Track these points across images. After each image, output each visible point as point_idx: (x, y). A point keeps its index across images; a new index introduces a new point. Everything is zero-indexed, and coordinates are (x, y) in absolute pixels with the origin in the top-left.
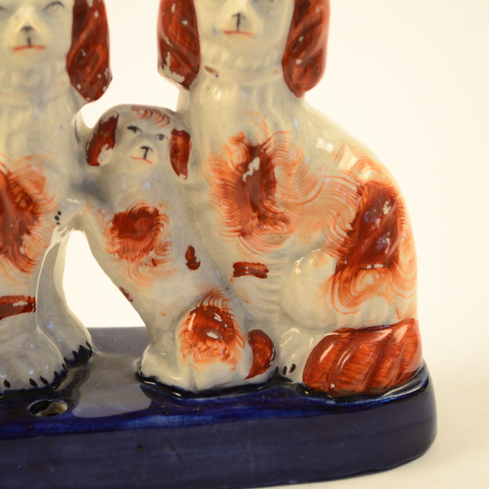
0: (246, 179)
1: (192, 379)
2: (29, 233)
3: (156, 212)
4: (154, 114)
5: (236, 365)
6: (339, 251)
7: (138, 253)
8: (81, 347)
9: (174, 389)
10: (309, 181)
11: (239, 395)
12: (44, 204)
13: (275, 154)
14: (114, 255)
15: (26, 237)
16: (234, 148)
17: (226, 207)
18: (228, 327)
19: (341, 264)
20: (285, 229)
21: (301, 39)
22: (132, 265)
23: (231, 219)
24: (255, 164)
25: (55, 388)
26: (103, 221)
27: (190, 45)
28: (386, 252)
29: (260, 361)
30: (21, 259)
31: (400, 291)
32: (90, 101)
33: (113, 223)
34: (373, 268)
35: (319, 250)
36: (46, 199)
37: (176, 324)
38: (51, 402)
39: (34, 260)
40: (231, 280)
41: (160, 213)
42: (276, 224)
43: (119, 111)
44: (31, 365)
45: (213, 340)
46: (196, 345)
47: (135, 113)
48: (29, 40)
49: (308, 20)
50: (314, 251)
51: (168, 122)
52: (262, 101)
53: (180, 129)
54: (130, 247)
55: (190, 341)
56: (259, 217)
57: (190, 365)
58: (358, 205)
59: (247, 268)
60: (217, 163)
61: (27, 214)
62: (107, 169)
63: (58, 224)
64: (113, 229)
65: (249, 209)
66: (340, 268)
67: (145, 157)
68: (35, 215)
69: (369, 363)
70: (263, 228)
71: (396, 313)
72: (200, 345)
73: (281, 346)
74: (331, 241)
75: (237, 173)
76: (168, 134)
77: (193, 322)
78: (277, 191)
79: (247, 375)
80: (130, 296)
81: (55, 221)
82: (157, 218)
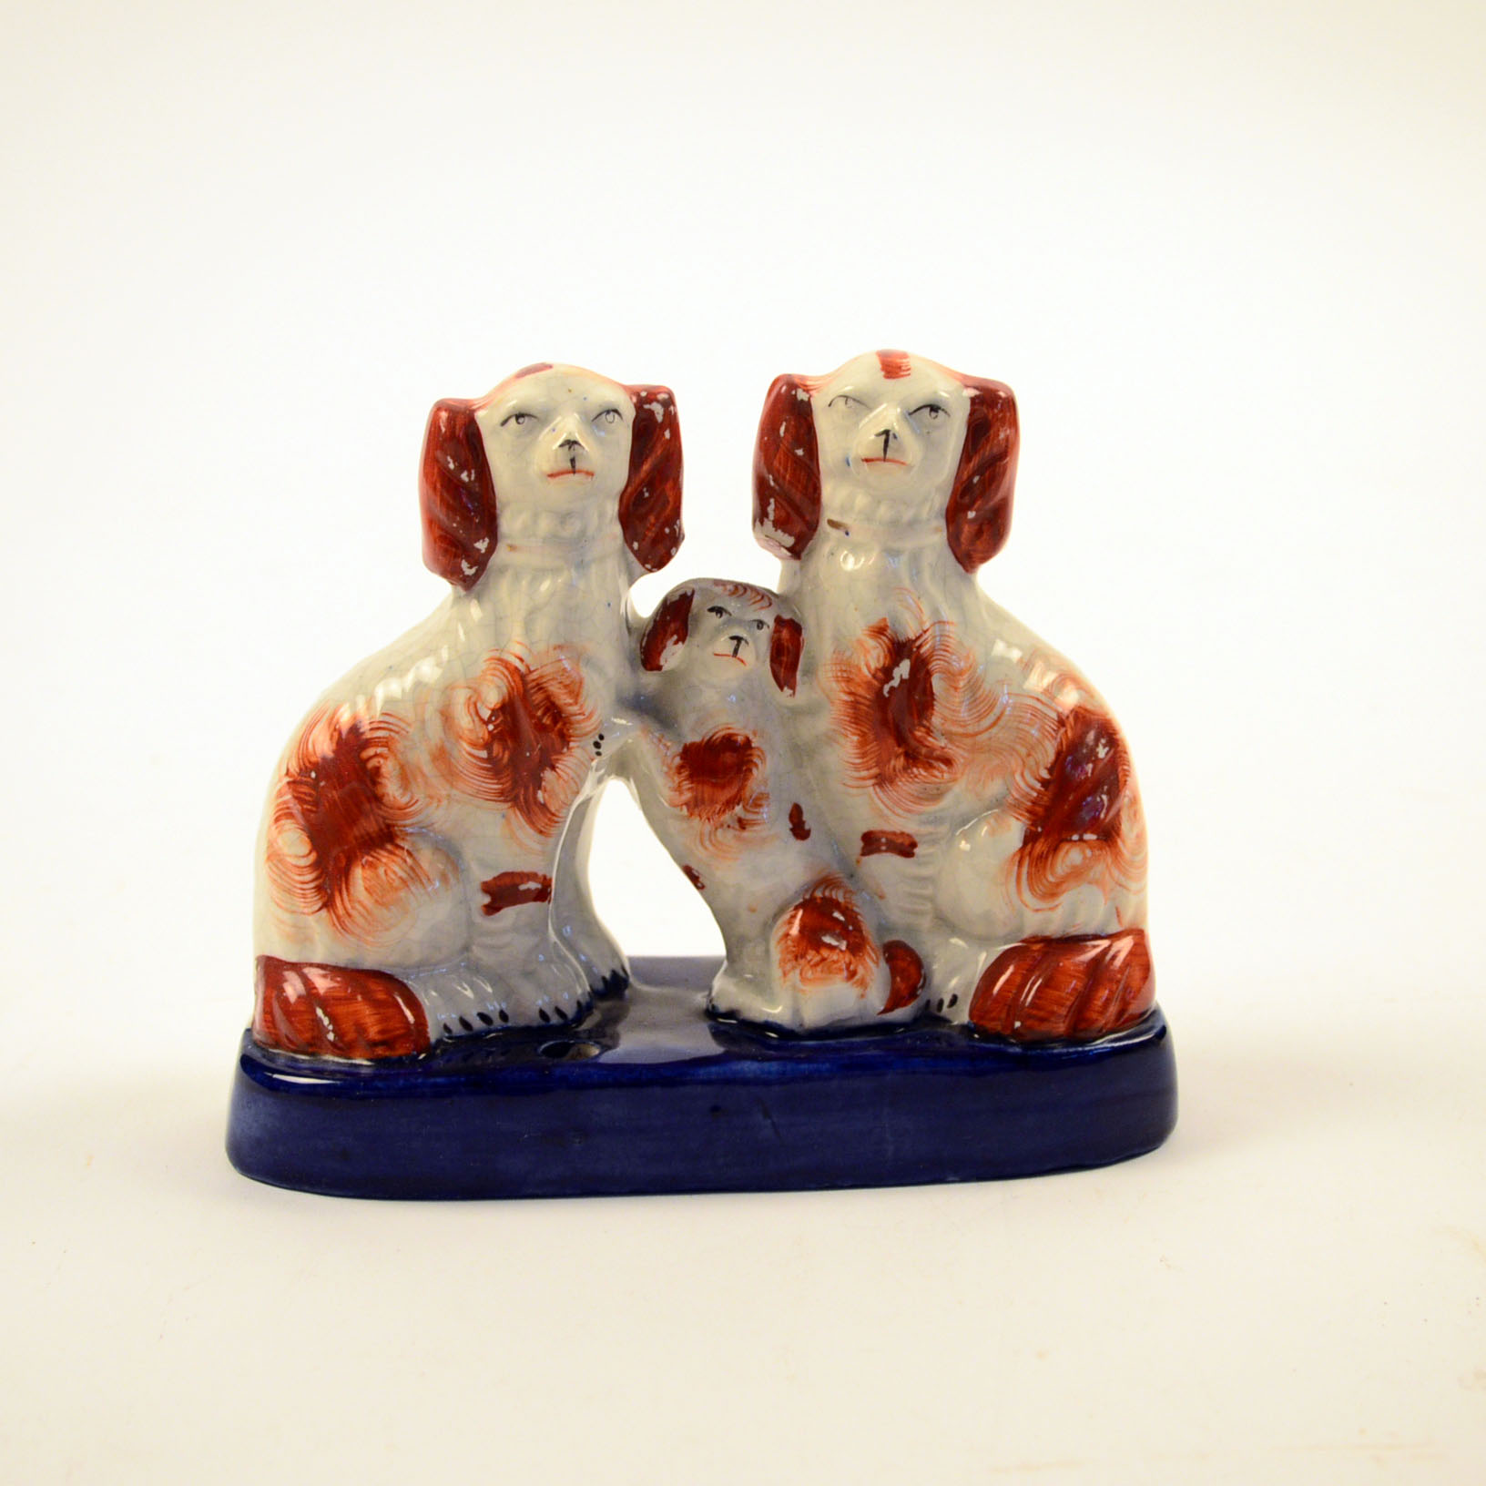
0: (889, 692)
1: (796, 1012)
2: (553, 768)
3: (748, 742)
4: (749, 592)
5: (865, 989)
6: (1028, 811)
7: (718, 807)
8: (614, 973)
9: (768, 1026)
10: (985, 699)
11: (869, 1039)
12: (578, 722)
13: (931, 657)
14: (681, 810)
15: (548, 775)
16: (871, 643)
17: (855, 738)
18: (854, 929)
19: (1031, 832)
20: (946, 776)
21: (976, 479)
22: (708, 827)
23: (863, 758)
24: (903, 670)
25: (577, 1027)
26: (666, 755)
27: (806, 488)
28: (1102, 816)
29: (903, 986)
30: (536, 809)
31: (1122, 880)
32: (651, 571)
33: (682, 758)
34: (1081, 840)
35: (996, 810)
36: (582, 714)
37: (771, 927)
38: (573, 1044)
39: (557, 814)
40: (858, 862)
41: (753, 745)
42: (931, 766)
43: (696, 587)
44: (541, 987)
45: (831, 947)
46: (803, 956)
47: (719, 589)
48: (573, 461)
49: (988, 451)
50: (990, 812)
51: (770, 604)
52: (916, 571)
53: (786, 616)
54: (706, 796)
55: (794, 949)
56: (907, 755)
57: (794, 987)
58: (1059, 740)
59: (883, 840)
60: (844, 668)
61: (553, 736)
62: (673, 677)
63: (599, 754)
64: (680, 769)
65: (891, 741)
66: (1030, 838)
67: (736, 651)
68: (565, 738)
69: (1074, 989)
70: (913, 773)
71: (1116, 915)
72: (811, 955)
73: (935, 967)
74: (1017, 796)
75: (876, 683)
76: (770, 620)
77: (801, 920)
78: (935, 713)
79: (882, 1008)
80: (701, 880)
81: (594, 750)
82: (749, 752)
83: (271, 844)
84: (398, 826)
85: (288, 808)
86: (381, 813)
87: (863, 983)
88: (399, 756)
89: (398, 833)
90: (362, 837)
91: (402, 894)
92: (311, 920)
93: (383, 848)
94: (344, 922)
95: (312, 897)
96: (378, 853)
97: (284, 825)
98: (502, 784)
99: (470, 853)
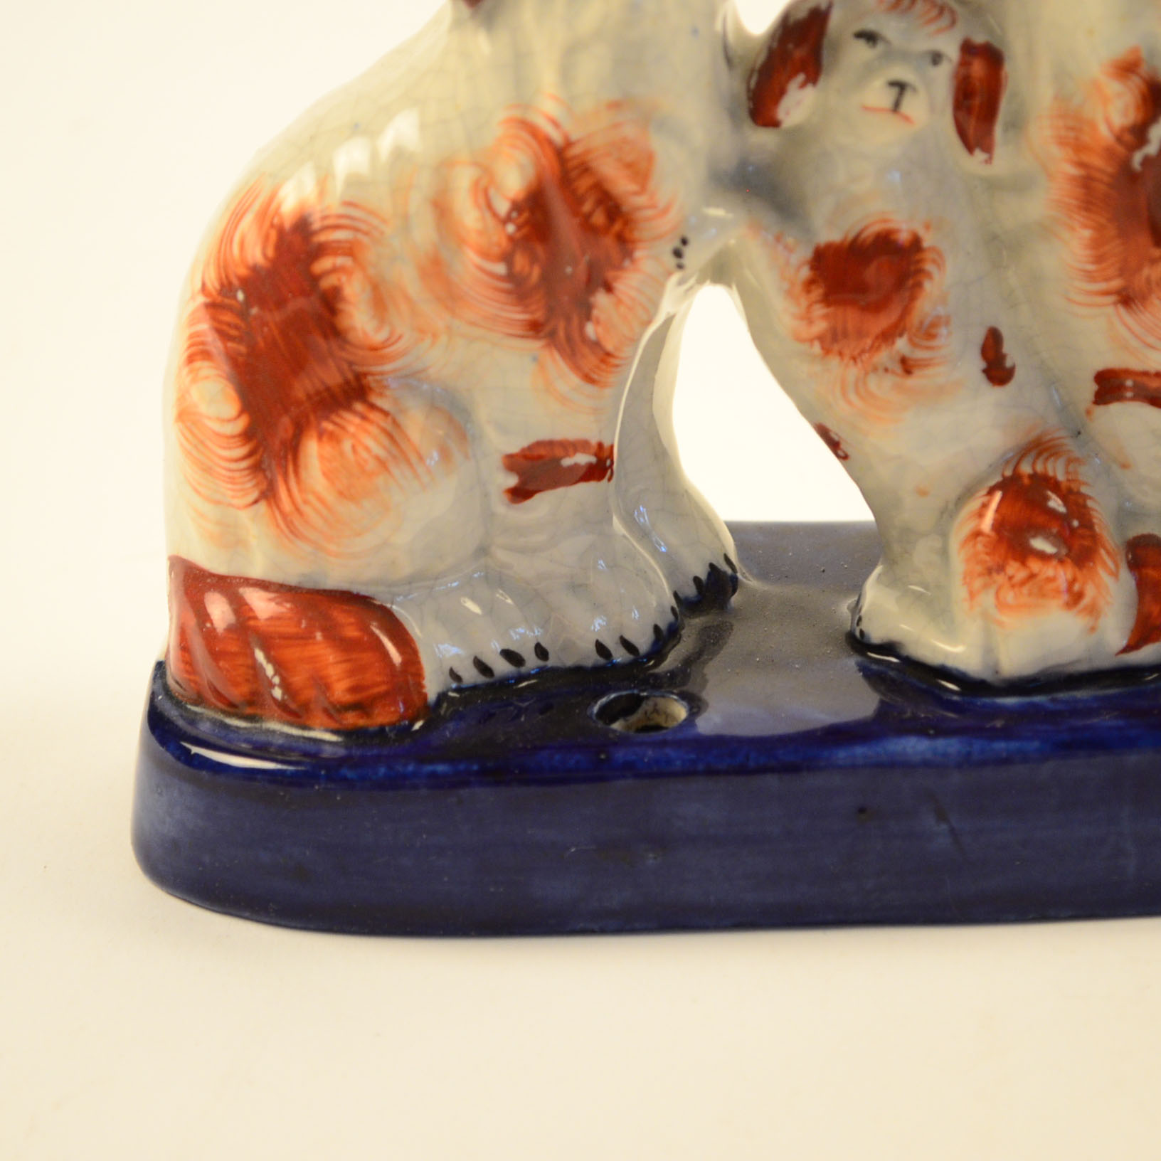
0: (1141, 164)
1: (988, 650)
2: (609, 289)
3: (916, 243)
4: (919, 3)
5: (1097, 618)
7: (869, 341)
8: (713, 568)
9: (944, 672)
11: (1101, 693)
12: (648, 219)
14: (811, 346)
15: (601, 300)
16: (1113, 87)
17: (1087, 233)
18: (1082, 525)
22: (853, 372)
23: (1098, 263)
25: (655, 666)
26: (787, 263)
29: (1155, 613)
30: (586, 350)
33: (812, 268)
36: (653, 206)
37: (952, 517)
38: (647, 698)
39: (616, 354)
40: (1088, 412)
41: (925, 245)
44: (598, 607)
45: (1043, 556)
46: (1002, 568)
51: (953, 23)
53: (979, 39)
54: (850, 325)
55: (987, 558)
57: (985, 615)
59: (1129, 383)
60: (1071, 124)
61: (608, 241)
62: (799, 137)
63: (680, 267)
65: (1144, 239)
67: (896, 106)
68: (625, 244)
72: (1013, 568)
75: (1120, 150)
76: (951, 49)
77: (997, 511)
79: (1124, 643)
80: (843, 446)
81: (671, 261)
82: (918, 257)
83: (183, 396)
84: (373, 374)
85: (203, 343)
86: (344, 354)
87: (1093, 611)
88: (371, 271)
89: (373, 385)
90: (318, 393)
91: (380, 480)
92: (245, 517)
93: (349, 408)
94: (292, 522)
95: (243, 483)
96: (342, 418)
97: (199, 369)
98: (532, 313)
99: (485, 413)
